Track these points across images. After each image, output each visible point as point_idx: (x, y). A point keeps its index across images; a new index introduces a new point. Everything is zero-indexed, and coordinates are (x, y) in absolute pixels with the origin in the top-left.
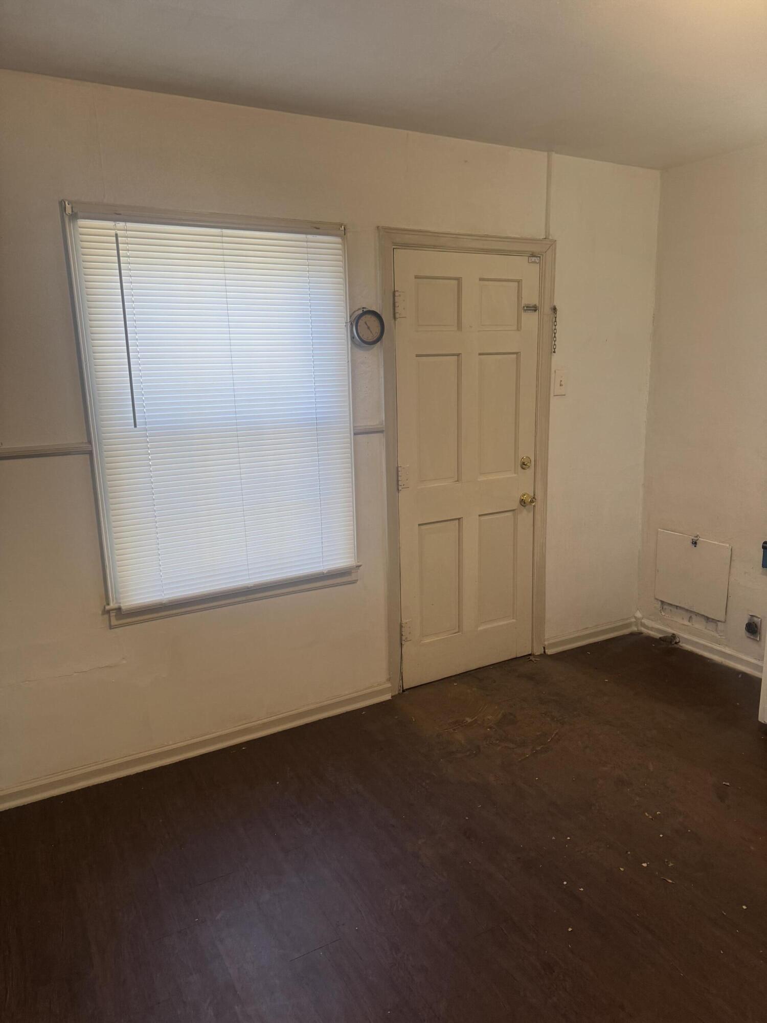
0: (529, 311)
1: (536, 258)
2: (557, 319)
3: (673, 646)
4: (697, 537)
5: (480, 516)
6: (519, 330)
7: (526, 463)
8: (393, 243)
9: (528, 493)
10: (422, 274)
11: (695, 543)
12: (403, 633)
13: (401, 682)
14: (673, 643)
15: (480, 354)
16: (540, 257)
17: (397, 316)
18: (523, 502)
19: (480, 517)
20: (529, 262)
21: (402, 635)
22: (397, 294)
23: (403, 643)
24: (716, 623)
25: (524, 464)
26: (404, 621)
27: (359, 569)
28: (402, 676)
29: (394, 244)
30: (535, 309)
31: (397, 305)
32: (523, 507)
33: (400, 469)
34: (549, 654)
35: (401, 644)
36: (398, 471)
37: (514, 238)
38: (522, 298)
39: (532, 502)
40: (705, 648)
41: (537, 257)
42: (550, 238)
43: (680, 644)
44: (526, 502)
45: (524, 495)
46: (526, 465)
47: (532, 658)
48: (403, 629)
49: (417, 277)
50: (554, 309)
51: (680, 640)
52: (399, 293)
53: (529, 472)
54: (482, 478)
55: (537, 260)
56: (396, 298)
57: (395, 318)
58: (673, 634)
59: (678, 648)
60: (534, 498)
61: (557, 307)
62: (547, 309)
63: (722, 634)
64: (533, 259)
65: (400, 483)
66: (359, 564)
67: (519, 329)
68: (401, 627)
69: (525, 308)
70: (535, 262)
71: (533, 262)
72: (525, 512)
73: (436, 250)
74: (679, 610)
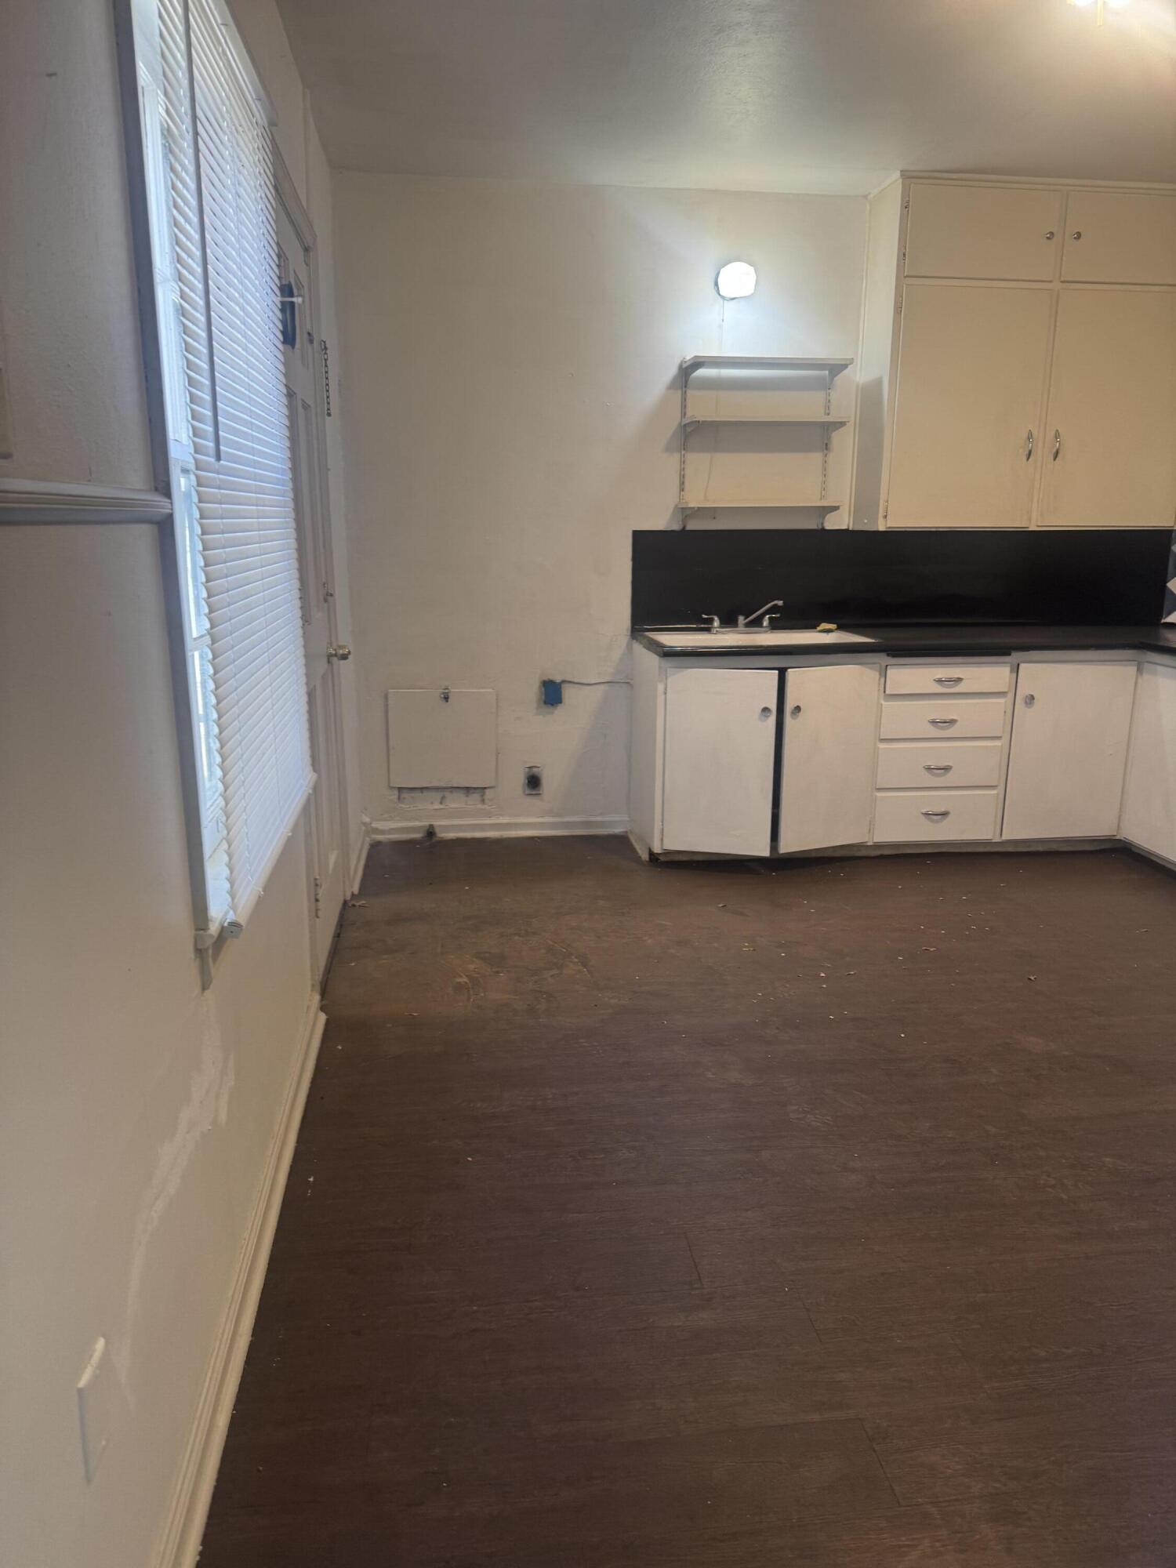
1: (307, 256)
3: (434, 840)
4: (448, 689)
6: (308, 370)
11: (446, 698)
12: (318, 896)
14: (434, 837)
21: (317, 900)
23: (318, 914)
24: (482, 791)
26: (317, 875)
35: (317, 917)
40: (474, 827)
43: (440, 835)
51: (439, 830)
55: (307, 259)
58: (430, 827)
59: (441, 840)
62: (317, 344)
63: (492, 803)
67: (308, 366)
70: (306, 262)
74: (426, 793)
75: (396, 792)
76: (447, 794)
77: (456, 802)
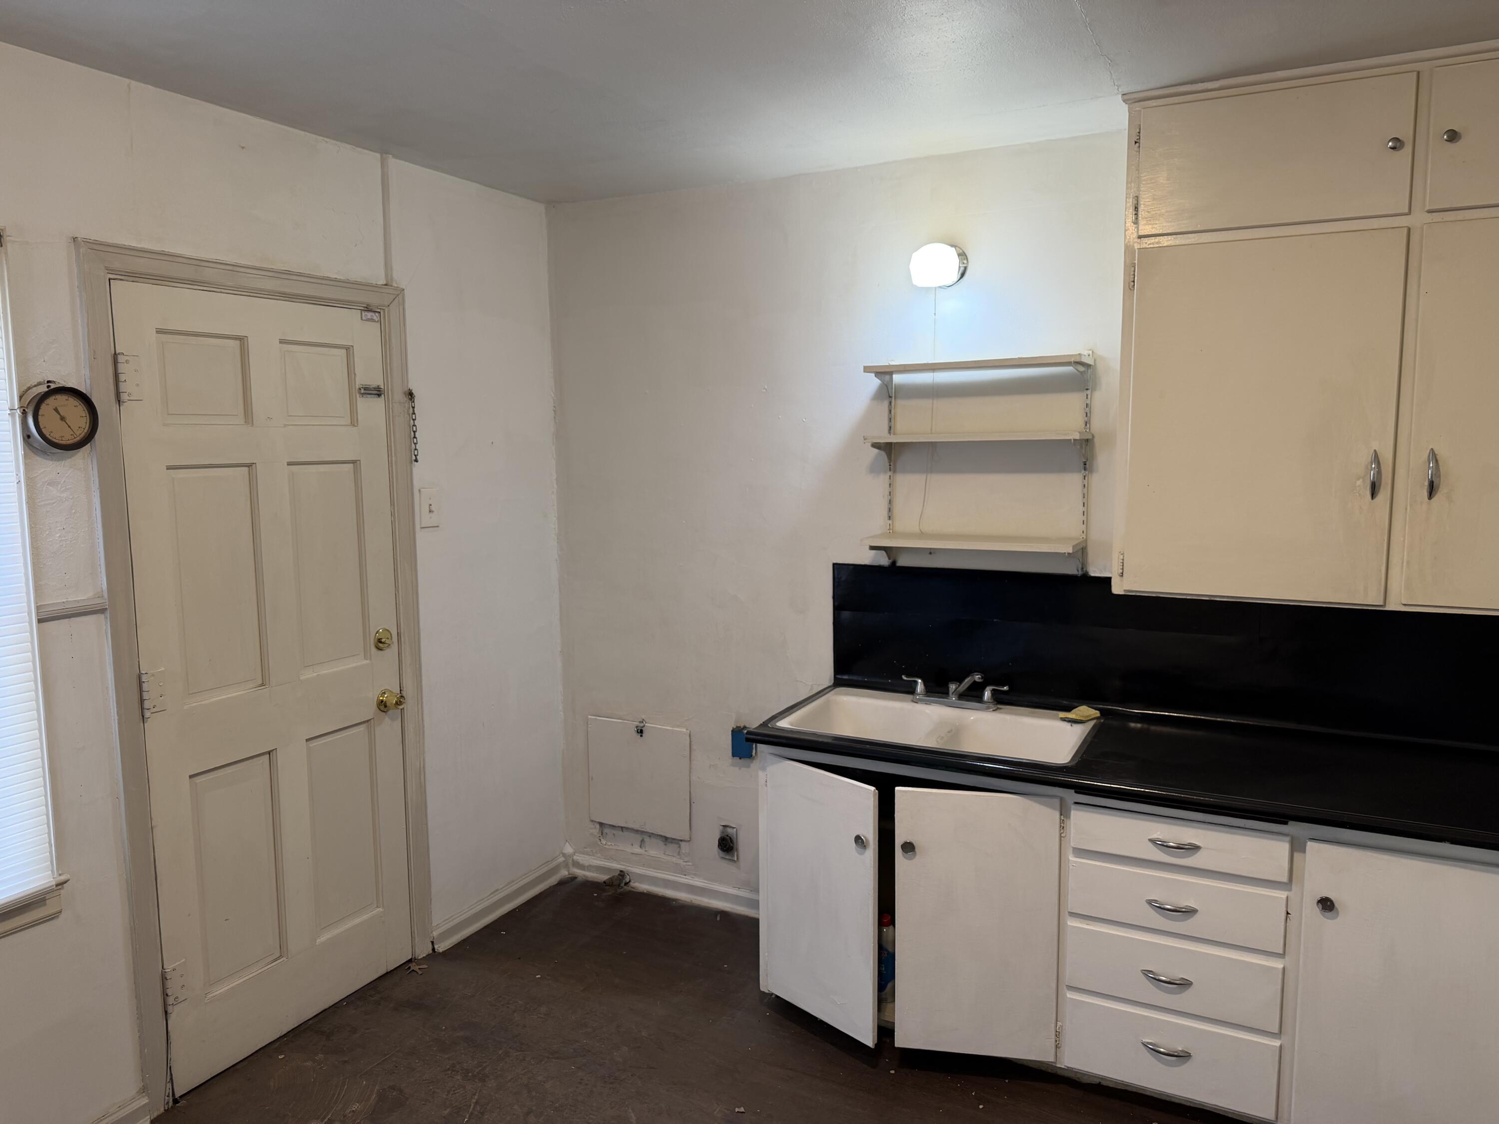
0: (369, 396)
1: (373, 314)
2: (415, 409)
3: (622, 890)
4: (643, 722)
5: (307, 740)
6: (354, 425)
7: (383, 640)
8: (106, 268)
9: (389, 688)
10: (170, 327)
11: (641, 732)
12: (169, 992)
13: (169, 1086)
14: (623, 885)
15: (289, 464)
16: (379, 312)
17: (124, 397)
18: (383, 706)
19: (308, 743)
20: (362, 319)
21: (165, 995)
22: (121, 359)
23: (170, 1009)
24: (678, 844)
25: (380, 641)
26: (169, 968)
27: (63, 888)
28: (171, 1075)
29: (110, 270)
30: (378, 392)
31: (122, 378)
32: (384, 713)
33: (144, 679)
34: (441, 950)
35: (166, 1012)
36: (140, 683)
37: (336, 280)
38: (355, 374)
39: (399, 703)
40: (667, 883)
41: (375, 312)
42: (394, 285)
43: (632, 884)
44: (388, 704)
45: (384, 693)
46: (384, 643)
47: (414, 966)
48: (169, 984)
49: (160, 331)
50: (411, 395)
51: (631, 878)
52: (127, 358)
53: (391, 653)
54: (308, 675)
55: (375, 317)
56: (120, 366)
57: (119, 401)
58: (621, 871)
59: (630, 891)
60: (402, 696)
61: (413, 391)
62: (399, 396)
63: (686, 859)
64: (369, 315)
65: (147, 705)
66: (63, 878)
67: (354, 423)
68: (164, 978)
69: (363, 391)
70: (372, 320)
71: (368, 320)
72: (387, 720)
73: (196, 287)
74: (626, 833)
75: (598, 826)
76: (647, 839)
77: (654, 851)
